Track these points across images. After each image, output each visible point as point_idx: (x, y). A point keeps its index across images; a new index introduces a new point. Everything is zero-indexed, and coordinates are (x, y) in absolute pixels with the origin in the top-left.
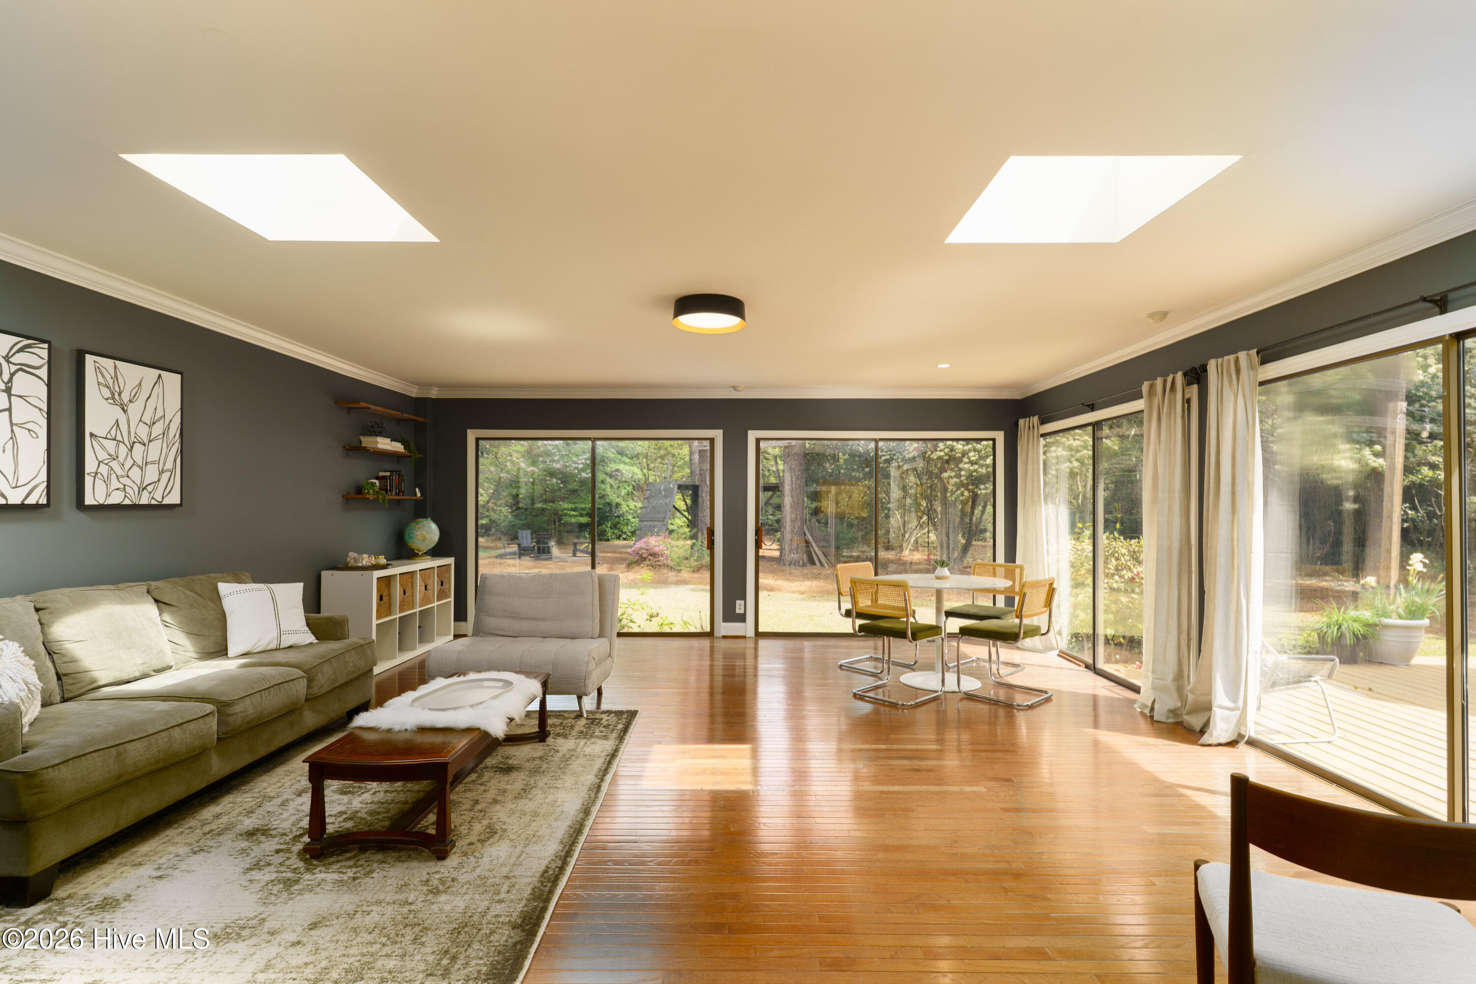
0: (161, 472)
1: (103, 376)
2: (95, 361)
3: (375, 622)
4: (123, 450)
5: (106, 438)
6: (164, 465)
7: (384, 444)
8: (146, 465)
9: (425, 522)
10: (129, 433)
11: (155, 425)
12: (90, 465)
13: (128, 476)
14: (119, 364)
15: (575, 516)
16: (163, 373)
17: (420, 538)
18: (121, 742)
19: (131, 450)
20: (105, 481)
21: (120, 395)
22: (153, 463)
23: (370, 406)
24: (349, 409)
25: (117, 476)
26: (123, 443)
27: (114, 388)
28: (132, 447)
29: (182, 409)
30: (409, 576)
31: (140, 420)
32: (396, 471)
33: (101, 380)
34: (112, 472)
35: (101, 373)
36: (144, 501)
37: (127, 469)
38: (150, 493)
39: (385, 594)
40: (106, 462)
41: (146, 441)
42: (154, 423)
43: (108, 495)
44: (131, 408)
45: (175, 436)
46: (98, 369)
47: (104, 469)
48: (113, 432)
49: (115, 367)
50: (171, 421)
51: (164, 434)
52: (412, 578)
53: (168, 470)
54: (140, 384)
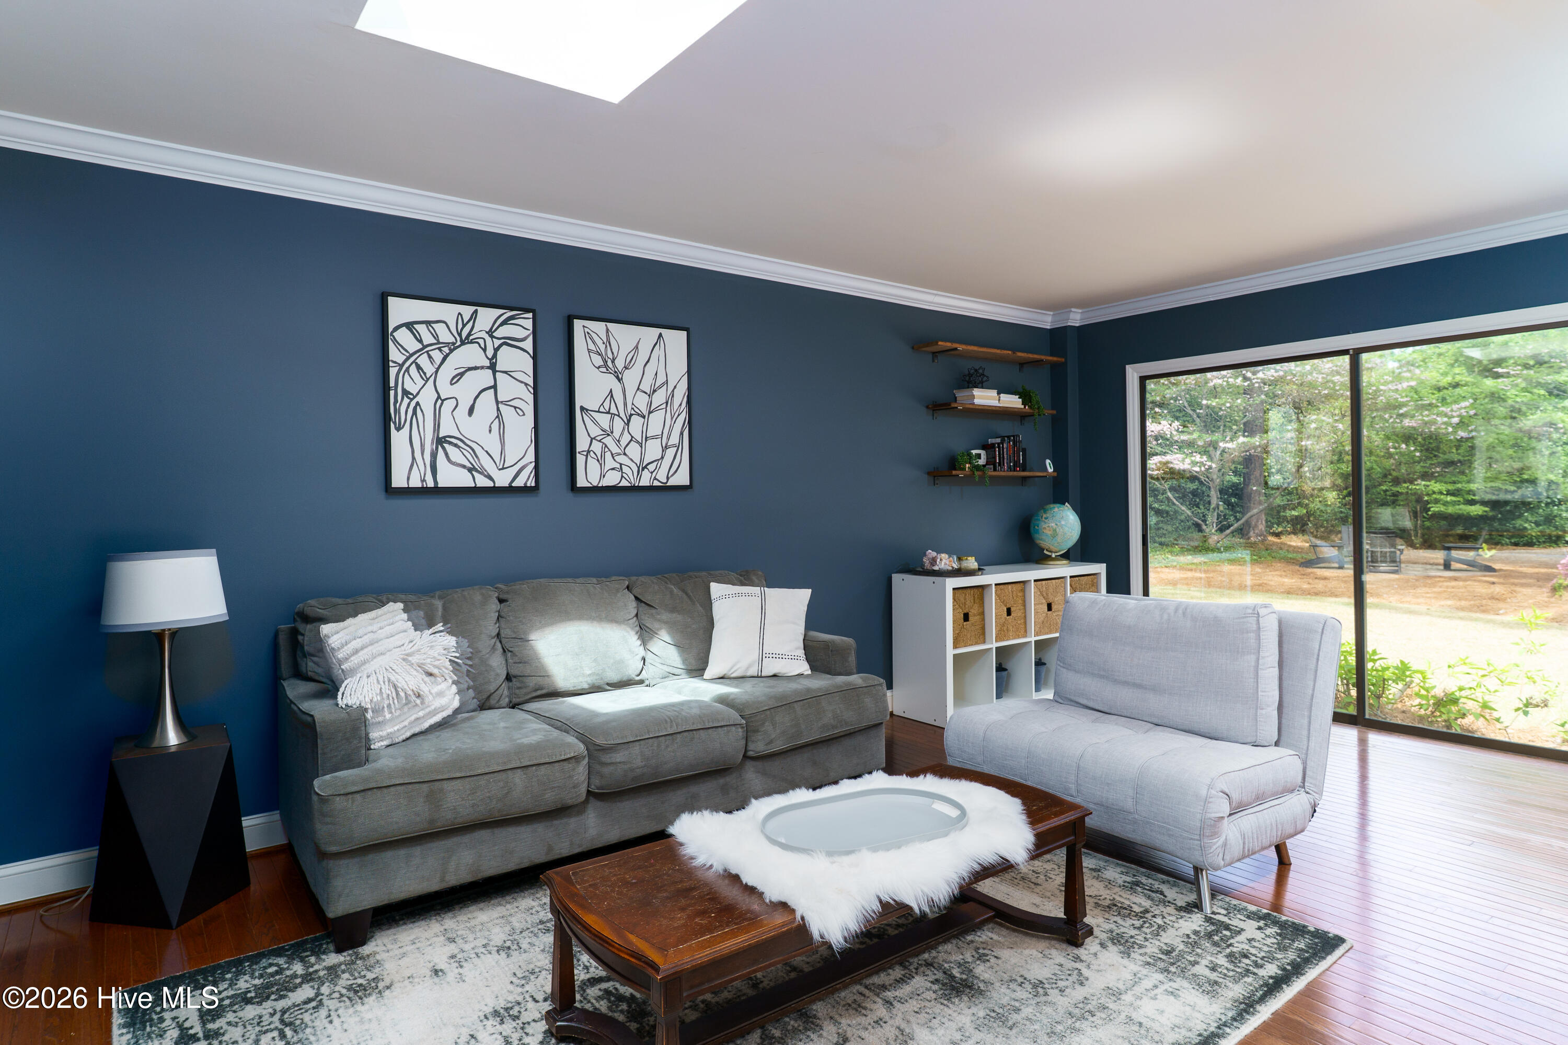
0: (665, 448)
1: (594, 342)
2: (584, 326)
3: (950, 652)
4: (618, 424)
5: (599, 412)
6: (668, 439)
7: (985, 397)
8: (646, 440)
9: (1056, 510)
10: (625, 404)
11: (656, 393)
12: (582, 443)
13: (625, 454)
14: (611, 326)
15: (1454, 503)
16: (664, 331)
17: (1049, 533)
18: (438, 778)
19: (628, 424)
20: (598, 460)
21: (613, 361)
22: (653, 438)
23: (955, 345)
24: (935, 354)
25: (612, 455)
26: (619, 416)
27: (606, 354)
28: (629, 421)
29: (689, 372)
30: (1019, 586)
31: (638, 389)
32: (1009, 437)
33: (592, 346)
34: (606, 449)
35: (591, 339)
36: (645, 481)
37: (624, 447)
38: (652, 473)
39: (973, 612)
40: (599, 438)
41: (645, 413)
42: (655, 391)
43: (603, 476)
44: (627, 376)
45: (681, 405)
46: (588, 335)
47: (597, 447)
48: (606, 405)
49: (607, 330)
50: (675, 387)
51: (667, 403)
52: (1023, 591)
53: (674, 446)
54: (637, 347)
